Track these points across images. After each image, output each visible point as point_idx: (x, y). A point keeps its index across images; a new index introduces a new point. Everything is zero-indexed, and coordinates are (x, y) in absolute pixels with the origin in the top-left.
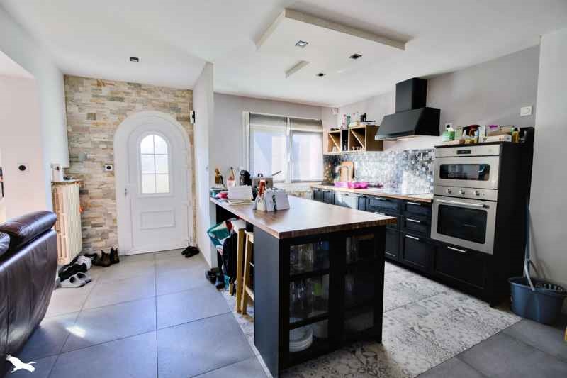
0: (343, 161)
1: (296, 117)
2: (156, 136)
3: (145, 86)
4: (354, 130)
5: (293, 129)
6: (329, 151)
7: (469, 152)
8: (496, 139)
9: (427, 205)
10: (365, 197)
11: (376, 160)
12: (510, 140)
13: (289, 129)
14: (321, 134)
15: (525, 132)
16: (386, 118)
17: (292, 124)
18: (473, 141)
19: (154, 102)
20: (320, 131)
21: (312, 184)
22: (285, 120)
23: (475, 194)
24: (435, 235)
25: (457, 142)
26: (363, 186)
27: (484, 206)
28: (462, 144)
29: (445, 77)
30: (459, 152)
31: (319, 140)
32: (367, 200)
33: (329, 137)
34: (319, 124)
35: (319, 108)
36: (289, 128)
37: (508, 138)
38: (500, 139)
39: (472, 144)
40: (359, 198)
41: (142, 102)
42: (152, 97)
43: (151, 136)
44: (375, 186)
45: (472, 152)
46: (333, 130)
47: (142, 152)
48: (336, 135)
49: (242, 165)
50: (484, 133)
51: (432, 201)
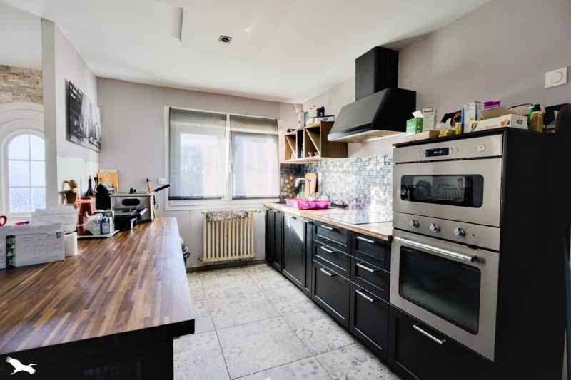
0: (307, 172)
1: (239, 115)
2: (33, 137)
3: (16, 69)
4: (309, 129)
5: (235, 129)
6: (286, 159)
7: (446, 151)
8: (495, 123)
9: (384, 245)
10: (311, 223)
11: (340, 169)
12: (524, 126)
13: (228, 129)
14: (276, 137)
15: (556, 112)
16: (344, 109)
17: (233, 123)
18: (454, 132)
19: (28, 90)
20: (275, 133)
21: (265, 201)
22: (224, 118)
23: (456, 232)
24: (395, 299)
25: (425, 135)
26: (322, 205)
27: (474, 259)
28: (435, 138)
29: (423, 40)
30: (430, 153)
31: (274, 145)
32: (314, 227)
33: (287, 141)
34: (274, 124)
35: (277, 104)
36: (228, 127)
37: (519, 122)
38: (503, 123)
39: (452, 137)
40: (306, 224)
41: (11, 90)
42: (27, 85)
43: (25, 137)
44: (339, 206)
45: (450, 151)
46: (289, 131)
47: (10, 158)
48: (292, 137)
49: (164, 177)
50: (474, 116)
51: (391, 238)
